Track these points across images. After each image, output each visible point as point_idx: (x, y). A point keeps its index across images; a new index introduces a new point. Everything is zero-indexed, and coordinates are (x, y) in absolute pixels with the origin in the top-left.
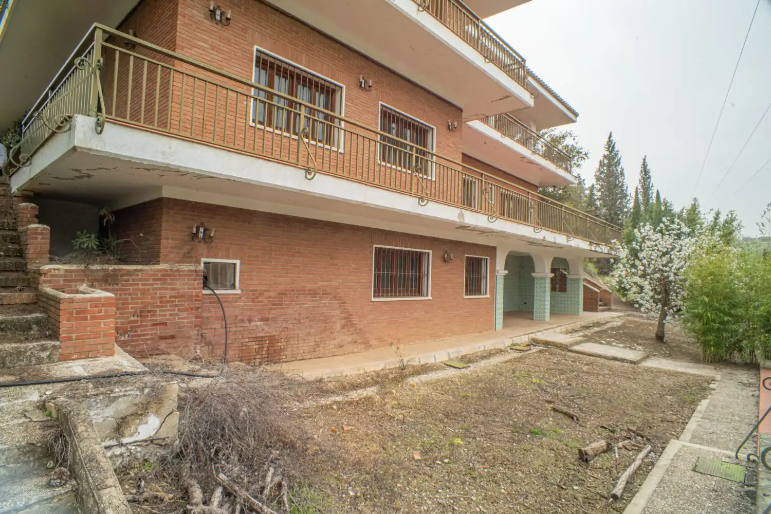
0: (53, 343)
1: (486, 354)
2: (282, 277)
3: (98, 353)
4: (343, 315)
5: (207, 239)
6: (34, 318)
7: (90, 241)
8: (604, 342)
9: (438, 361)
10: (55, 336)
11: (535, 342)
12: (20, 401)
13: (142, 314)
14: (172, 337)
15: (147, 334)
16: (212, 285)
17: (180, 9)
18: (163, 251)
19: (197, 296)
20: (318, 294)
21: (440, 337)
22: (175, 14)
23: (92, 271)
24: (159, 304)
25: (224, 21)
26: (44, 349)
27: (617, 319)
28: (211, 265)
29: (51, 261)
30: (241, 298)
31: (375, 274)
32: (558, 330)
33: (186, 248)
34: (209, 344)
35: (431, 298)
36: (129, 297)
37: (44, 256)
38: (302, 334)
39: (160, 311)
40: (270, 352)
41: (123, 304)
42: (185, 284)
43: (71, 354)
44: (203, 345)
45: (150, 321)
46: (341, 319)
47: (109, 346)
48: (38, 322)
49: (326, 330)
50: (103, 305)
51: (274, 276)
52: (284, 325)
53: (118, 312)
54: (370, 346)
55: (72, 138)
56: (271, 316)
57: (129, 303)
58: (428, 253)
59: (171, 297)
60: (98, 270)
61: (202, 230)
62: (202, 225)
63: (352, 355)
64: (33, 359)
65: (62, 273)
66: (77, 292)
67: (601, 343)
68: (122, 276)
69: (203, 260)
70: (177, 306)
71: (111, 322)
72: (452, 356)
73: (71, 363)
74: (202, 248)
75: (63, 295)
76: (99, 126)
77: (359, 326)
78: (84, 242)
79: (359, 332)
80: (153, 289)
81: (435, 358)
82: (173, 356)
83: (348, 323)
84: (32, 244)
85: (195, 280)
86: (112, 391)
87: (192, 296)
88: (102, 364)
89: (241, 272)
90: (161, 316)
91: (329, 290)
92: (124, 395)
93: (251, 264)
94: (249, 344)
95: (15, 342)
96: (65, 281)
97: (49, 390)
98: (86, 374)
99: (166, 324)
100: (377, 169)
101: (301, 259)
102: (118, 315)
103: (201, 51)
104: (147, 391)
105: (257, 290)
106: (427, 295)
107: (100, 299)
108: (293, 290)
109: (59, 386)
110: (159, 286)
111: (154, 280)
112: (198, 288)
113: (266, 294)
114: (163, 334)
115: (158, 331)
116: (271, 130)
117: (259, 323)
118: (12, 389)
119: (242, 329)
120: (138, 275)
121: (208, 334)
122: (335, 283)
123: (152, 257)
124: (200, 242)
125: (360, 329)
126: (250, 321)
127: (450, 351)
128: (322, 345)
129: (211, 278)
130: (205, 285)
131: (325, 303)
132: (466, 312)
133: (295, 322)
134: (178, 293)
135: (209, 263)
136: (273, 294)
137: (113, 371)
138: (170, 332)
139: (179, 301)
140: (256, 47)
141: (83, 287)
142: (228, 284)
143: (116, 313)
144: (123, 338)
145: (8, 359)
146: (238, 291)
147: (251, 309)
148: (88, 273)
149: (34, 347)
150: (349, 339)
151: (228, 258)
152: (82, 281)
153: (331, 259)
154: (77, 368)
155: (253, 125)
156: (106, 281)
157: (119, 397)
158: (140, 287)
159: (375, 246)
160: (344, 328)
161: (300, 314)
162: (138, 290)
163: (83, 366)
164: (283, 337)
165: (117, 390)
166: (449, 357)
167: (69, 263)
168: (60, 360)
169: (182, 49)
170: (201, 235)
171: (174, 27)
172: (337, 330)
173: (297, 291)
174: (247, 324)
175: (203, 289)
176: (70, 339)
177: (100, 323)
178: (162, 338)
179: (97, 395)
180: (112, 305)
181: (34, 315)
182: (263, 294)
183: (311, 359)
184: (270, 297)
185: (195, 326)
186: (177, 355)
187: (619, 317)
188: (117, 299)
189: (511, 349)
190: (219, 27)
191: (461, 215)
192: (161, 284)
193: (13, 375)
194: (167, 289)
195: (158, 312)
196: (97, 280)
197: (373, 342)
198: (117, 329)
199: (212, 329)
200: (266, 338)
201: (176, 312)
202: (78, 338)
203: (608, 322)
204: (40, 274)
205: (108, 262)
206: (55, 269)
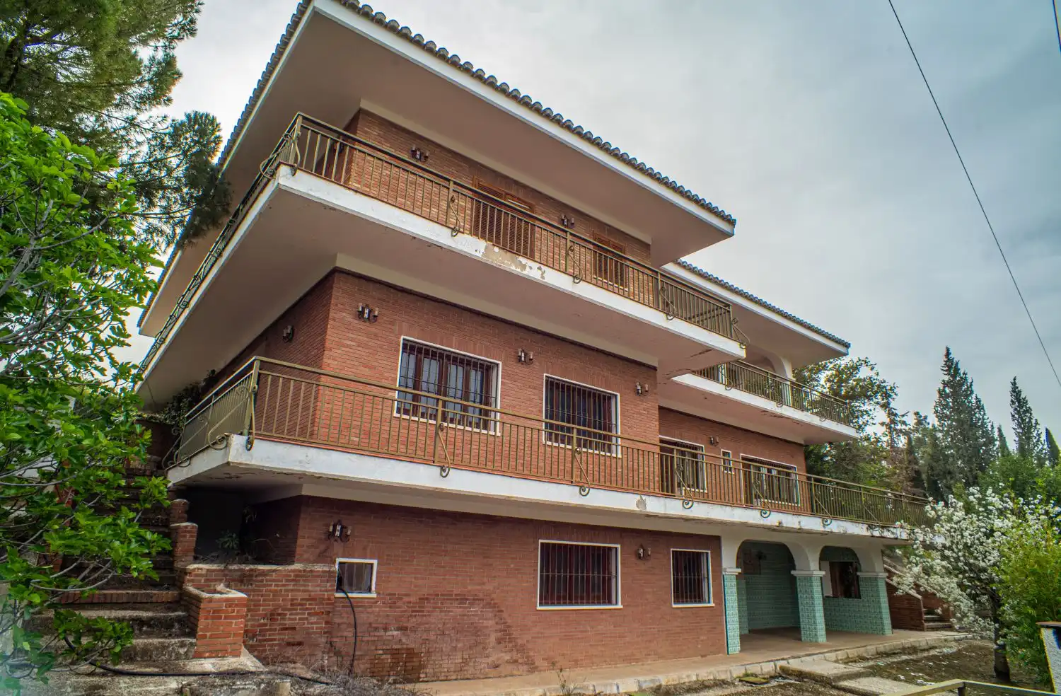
0: (191, 640)
1: (697, 686)
2: (423, 579)
3: (227, 653)
4: (499, 627)
5: (344, 537)
6: (177, 616)
7: (231, 541)
8: (902, 677)
9: (621, 691)
10: (192, 633)
11: (785, 673)
12: (163, 687)
13: (272, 617)
14: (300, 644)
15: (275, 640)
16: (346, 587)
17: (331, 315)
18: (298, 550)
19: (329, 599)
20: (467, 599)
21: (637, 660)
22: (326, 318)
23: (231, 570)
24: (289, 607)
25: (371, 317)
26: (183, 645)
27: (954, 644)
28: (346, 565)
29: (196, 559)
30: (376, 602)
31: (541, 576)
32: (832, 656)
33: (322, 547)
34: (338, 654)
35: (622, 607)
36: (262, 599)
37: (189, 554)
38: (446, 647)
39: (290, 614)
40: (408, 668)
41: (255, 605)
42: (318, 586)
43: (204, 652)
44: (332, 655)
45: (280, 624)
46: (496, 631)
47: (237, 647)
48: (179, 620)
49: (477, 644)
50: (237, 605)
51: (415, 578)
52: (425, 636)
53: (249, 614)
54: (536, 668)
55: (227, 454)
56: (409, 625)
57: (260, 605)
58: (616, 548)
59: (302, 599)
60: (235, 570)
61: (339, 528)
62: (339, 522)
63: (509, 678)
64: (173, 654)
65: (204, 572)
66: (215, 592)
67: (896, 679)
68: (256, 576)
69: (339, 560)
70: (307, 609)
71: (241, 623)
72: (644, 686)
73: (203, 661)
74: (338, 547)
75: (205, 595)
76: (250, 444)
77: (520, 642)
78: (226, 542)
79: (521, 649)
80: (286, 590)
81: (618, 688)
82: (298, 665)
83: (506, 637)
84: (181, 542)
85: (328, 581)
86: (234, 684)
87: (323, 599)
88: (230, 663)
89: (377, 573)
90: (290, 619)
91: (481, 596)
92: (243, 689)
93: (389, 564)
94: (383, 657)
95: (161, 638)
96: (207, 580)
97: (185, 681)
98: (213, 670)
99: (294, 628)
100: (542, 450)
101: (447, 558)
102: (249, 617)
103: (347, 349)
104: (263, 686)
105: (395, 594)
106: (617, 603)
107: (233, 599)
108: (438, 595)
109: (192, 679)
110: (291, 587)
111: (287, 581)
112: (330, 591)
113: (406, 599)
114: (291, 640)
115: (287, 636)
116: (416, 419)
117: (395, 633)
118: (156, 678)
119: (376, 639)
120: (272, 576)
121: (338, 643)
122: (489, 587)
123: (288, 558)
124: (336, 540)
125: (522, 646)
126: (386, 629)
127: (642, 679)
128: (471, 664)
129: (345, 581)
130: (340, 588)
131: (477, 611)
132: (678, 627)
133: (439, 632)
134: (310, 596)
135: (344, 563)
136: (413, 599)
137: (236, 669)
138: (298, 638)
139: (310, 604)
140: (402, 337)
141: (221, 587)
142: (364, 586)
143: (247, 615)
144: (251, 642)
145: (155, 653)
146: (374, 595)
147: (388, 616)
148: (226, 572)
149: (175, 643)
150: (507, 657)
151: (365, 558)
152: (221, 581)
153: (484, 557)
154: (208, 665)
155: (398, 415)
156: (241, 581)
157: (239, 689)
158: (273, 588)
159: (540, 541)
160: (500, 643)
161: (444, 624)
162: (270, 591)
163: (213, 664)
164: (423, 650)
165: (238, 683)
166: (640, 687)
167: (212, 562)
168: (194, 657)
169: (331, 350)
170: (338, 533)
171: (324, 332)
172: (491, 645)
173: (442, 595)
174: (382, 633)
175: (337, 592)
176: (204, 637)
177: (232, 623)
178: (289, 644)
179: (222, 686)
180: (245, 605)
181: (177, 613)
182: (401, 599)
183: (456, 680)
184: (410, 602)
185: (325, 633)
186: (303, 664)
187: (956, 640)
188: (248, 600)
189: (741, 681)
190: (367, 324)
191: (641, 503)
192: (294, 585)
193: (157, 667)
194: (299, 591)
195: (288, 616)
196: (233, 580)
197: (539, 662)
198: (246, 631)
199: (342, 637)
200: (403, 652)
201: (306, 616)
202: (211, 637)
203: (933, 648)
204: (186, 574)
205: (246, 562)
206: (198, 569)
